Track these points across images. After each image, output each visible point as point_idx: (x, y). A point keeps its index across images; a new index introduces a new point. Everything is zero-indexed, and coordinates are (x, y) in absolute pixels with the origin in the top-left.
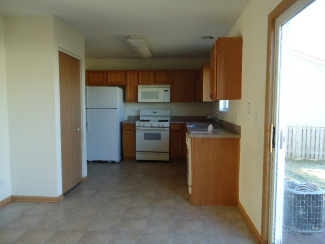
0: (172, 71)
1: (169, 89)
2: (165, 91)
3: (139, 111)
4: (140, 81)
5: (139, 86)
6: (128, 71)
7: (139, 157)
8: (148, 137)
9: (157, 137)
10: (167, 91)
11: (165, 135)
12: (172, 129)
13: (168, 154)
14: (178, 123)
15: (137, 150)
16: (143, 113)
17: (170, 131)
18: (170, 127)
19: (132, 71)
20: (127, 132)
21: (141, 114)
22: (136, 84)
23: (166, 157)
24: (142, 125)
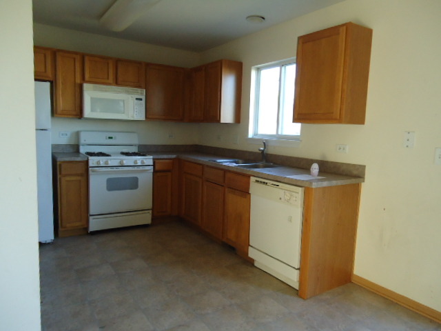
0: (148, 65)
1: (143, 98)
2: (137, 99)
3: (77, 134)
4: (87, 76)
5: (86, 86)
6: (59, 51)
7: (94, 225)
8: (113, 185)
9: (133, 184)
10: (141, 99)
11: (146, 179)
12: (157, 168)
13: (150, 212)
14: (165, 156)
15: (92, 211)
16: (86, 138)
17: (155, 172)
18: (154, 165)
19: (68, 52)
20: (68, 178)
21: (82, 141)
22: (78, 81)
23: (146, 218)
24: (102, 164)
